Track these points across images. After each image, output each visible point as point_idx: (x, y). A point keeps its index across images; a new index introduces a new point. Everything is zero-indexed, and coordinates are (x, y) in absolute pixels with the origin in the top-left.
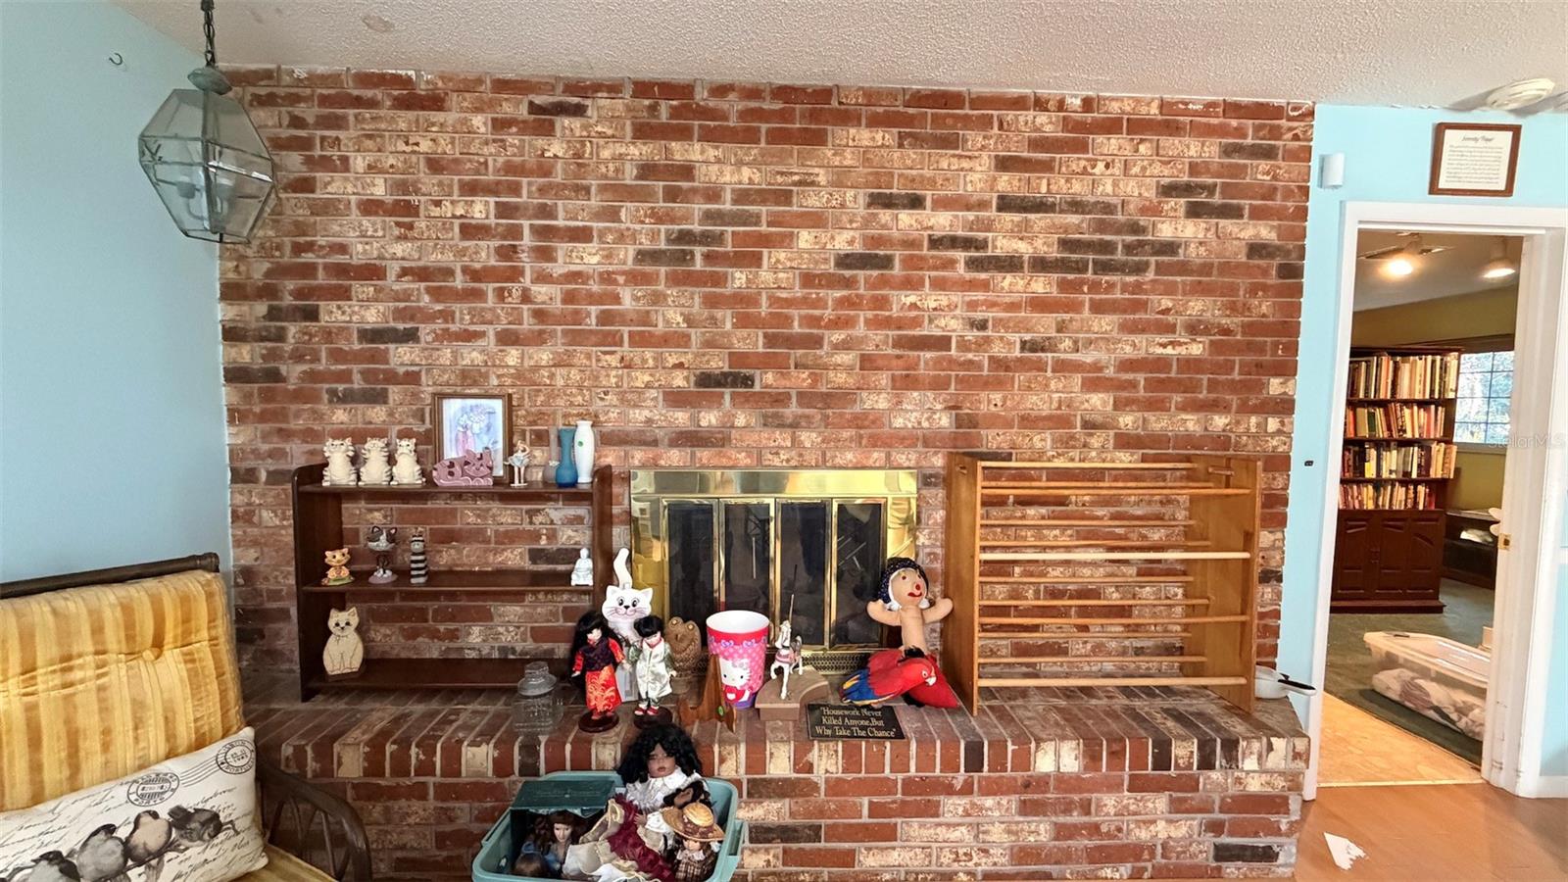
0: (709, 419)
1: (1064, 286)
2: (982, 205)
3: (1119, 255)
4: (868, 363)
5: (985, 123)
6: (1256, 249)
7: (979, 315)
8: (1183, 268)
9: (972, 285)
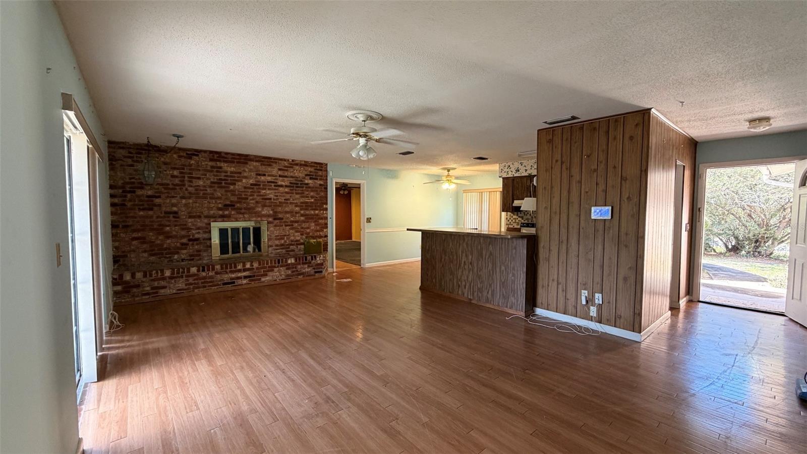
0: (226, 213)
1: (290, 190)
2: (276, 176)
3: (299, 185)
4: (257, 202)
5: (276, 163)
6: (321, 185)
7: (276, 194)
8: (309, 187)
9: (275, 189)
